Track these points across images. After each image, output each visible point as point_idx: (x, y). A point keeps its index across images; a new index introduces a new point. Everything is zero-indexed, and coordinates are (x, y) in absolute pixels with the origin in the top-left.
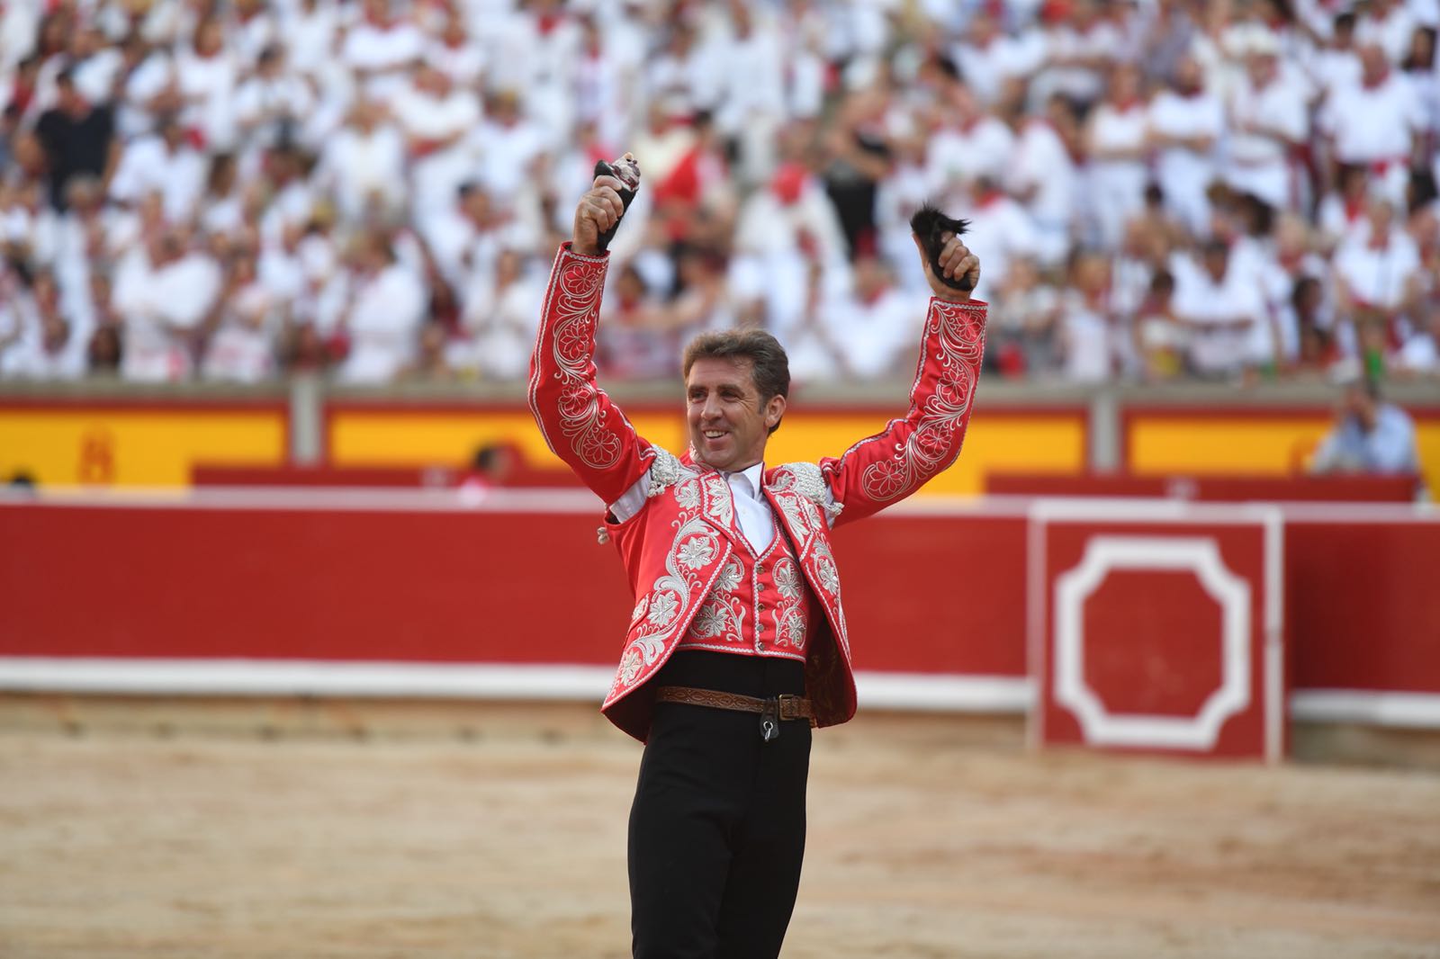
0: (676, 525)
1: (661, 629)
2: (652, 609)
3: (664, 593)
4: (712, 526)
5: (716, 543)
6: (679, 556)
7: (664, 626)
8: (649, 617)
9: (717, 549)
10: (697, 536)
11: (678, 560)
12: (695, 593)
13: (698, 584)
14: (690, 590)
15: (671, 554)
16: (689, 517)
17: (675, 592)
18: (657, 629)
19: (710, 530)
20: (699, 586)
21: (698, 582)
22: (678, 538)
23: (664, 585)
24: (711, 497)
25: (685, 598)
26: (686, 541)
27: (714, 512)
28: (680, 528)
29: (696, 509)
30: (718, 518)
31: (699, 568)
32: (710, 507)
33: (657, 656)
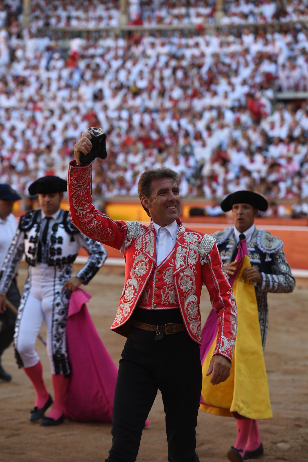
0: (134, 257)
1: (129, 302)
2: (126, 293)
3: (130, 286)
4: (146, 257)
5: (148, 264)
6: (135, 270)
7: (130, 301)
8: (125, 296)
9: (148, 266)
10: (141, 261)
11: (135, 272)
12: (140, 286)
13: (141, 283)
14: (139, 285)
15: (132, 269)
16: (139, 253)
17: (133, 286)
18: (127, 302)
19: (146, 258)
20: (142, 284)
21: (141, 282)
22: (135, 262)
23: (130, 283)
24: (146, 243)
25: (137, 288)
26: (137, 264)
27: (147, 250)
28: (136, 258)
29: (141, 250)
30: (148, 253)
31: (142, 276)
32: (146, 248)
33: (128, 313)
